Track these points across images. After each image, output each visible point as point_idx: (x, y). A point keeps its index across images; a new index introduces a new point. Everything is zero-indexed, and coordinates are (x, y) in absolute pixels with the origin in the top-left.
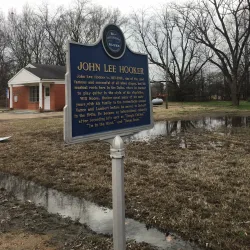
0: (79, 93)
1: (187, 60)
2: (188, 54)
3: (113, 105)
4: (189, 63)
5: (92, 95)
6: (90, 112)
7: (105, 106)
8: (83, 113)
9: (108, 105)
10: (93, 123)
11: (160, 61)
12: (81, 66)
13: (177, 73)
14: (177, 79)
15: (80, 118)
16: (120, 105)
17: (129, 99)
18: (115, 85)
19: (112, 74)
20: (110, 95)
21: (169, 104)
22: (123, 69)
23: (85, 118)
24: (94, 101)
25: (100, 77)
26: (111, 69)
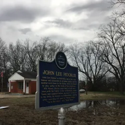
0: (43, 86)
1: (98, 70)
2: (98, 68)
3: (60, 92)
4: (99, 72)
5: (49, 87)
6: (48, 95)
8: (45, 96)
9: (58, 92)
11: (84, 71)
12: (45, 72)
13: (92, 77)
14: (92, 80)
15: (43, 98)
16: (63, 92)
18: (61, 82)
19: (60, 77)
20: (59, 87)
21: (88, 92)
23: (46, 98)
24: (51, 90)
25: (54, 78)
26: (60, 74)
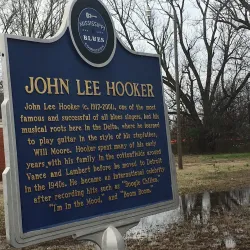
0: (31, 142)
1: (216, 65)
2: (218, 54)
3: (97, 163)
4: (221, 72)
5: (55, 145)
6: (55, 179)
7: (84, 165)
8: (40, 181)
9: (90, 164)
10: (62, 202)
12: (32, 86)
13: (197, 93)
14: (198, 107)
15: (35, 194)
17: (129, 150)
18: (100, 122)
19: (93, 99)
20: (93, 143)
21: (185, 158)
22: (113, 87)
23: (45, 193)
24: (61, 157)
25: (72, 107)
26: (90, 88)
